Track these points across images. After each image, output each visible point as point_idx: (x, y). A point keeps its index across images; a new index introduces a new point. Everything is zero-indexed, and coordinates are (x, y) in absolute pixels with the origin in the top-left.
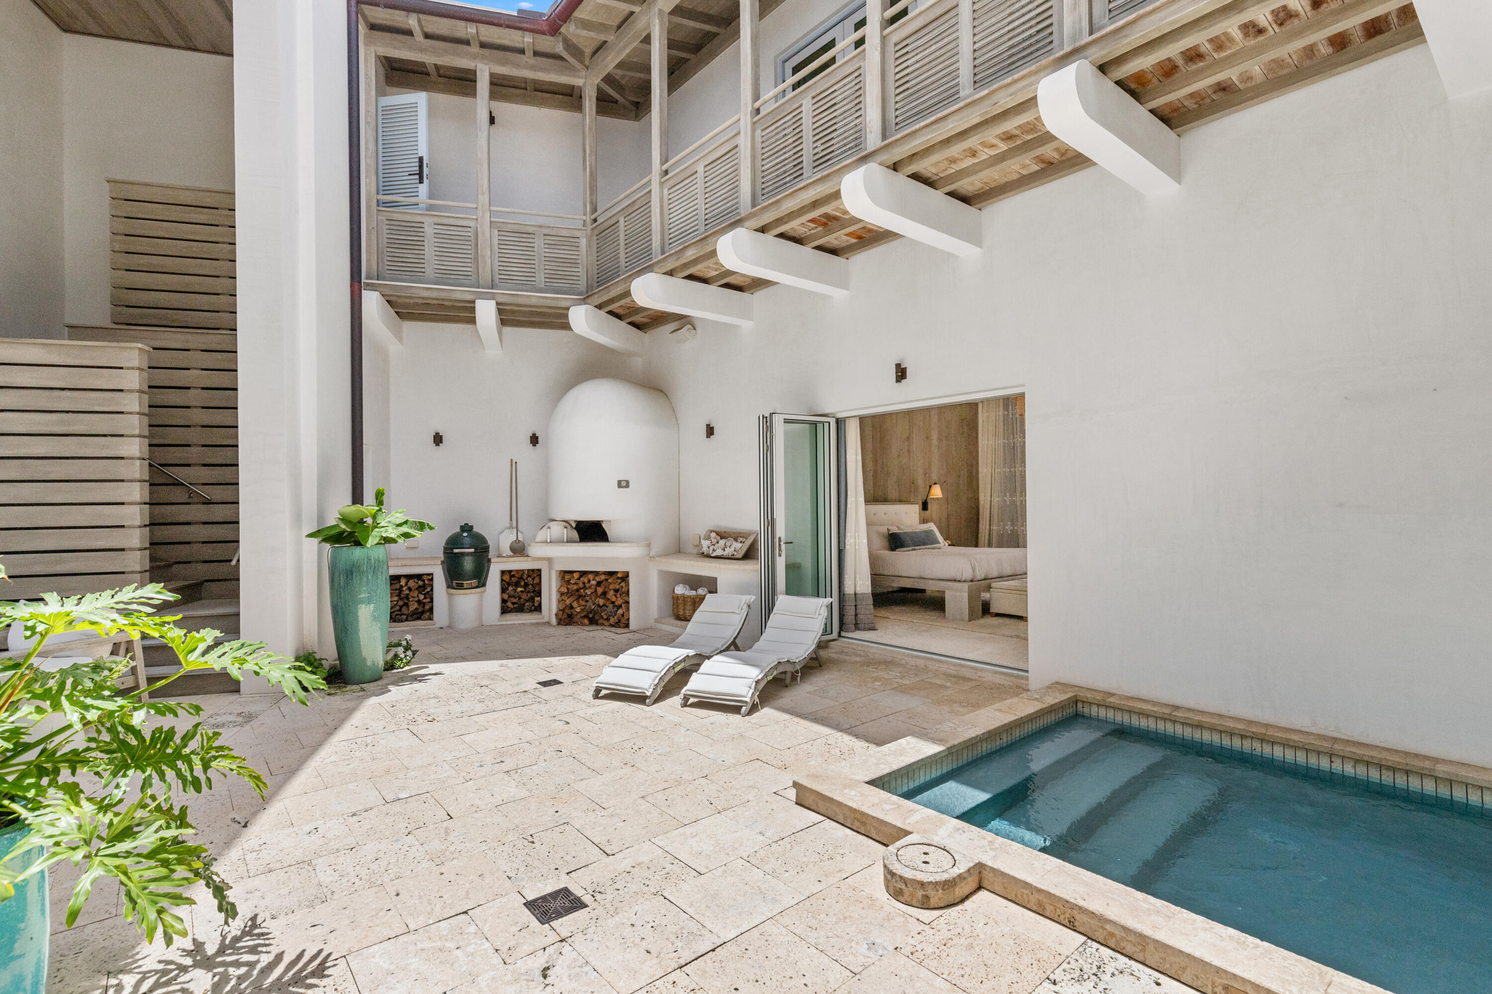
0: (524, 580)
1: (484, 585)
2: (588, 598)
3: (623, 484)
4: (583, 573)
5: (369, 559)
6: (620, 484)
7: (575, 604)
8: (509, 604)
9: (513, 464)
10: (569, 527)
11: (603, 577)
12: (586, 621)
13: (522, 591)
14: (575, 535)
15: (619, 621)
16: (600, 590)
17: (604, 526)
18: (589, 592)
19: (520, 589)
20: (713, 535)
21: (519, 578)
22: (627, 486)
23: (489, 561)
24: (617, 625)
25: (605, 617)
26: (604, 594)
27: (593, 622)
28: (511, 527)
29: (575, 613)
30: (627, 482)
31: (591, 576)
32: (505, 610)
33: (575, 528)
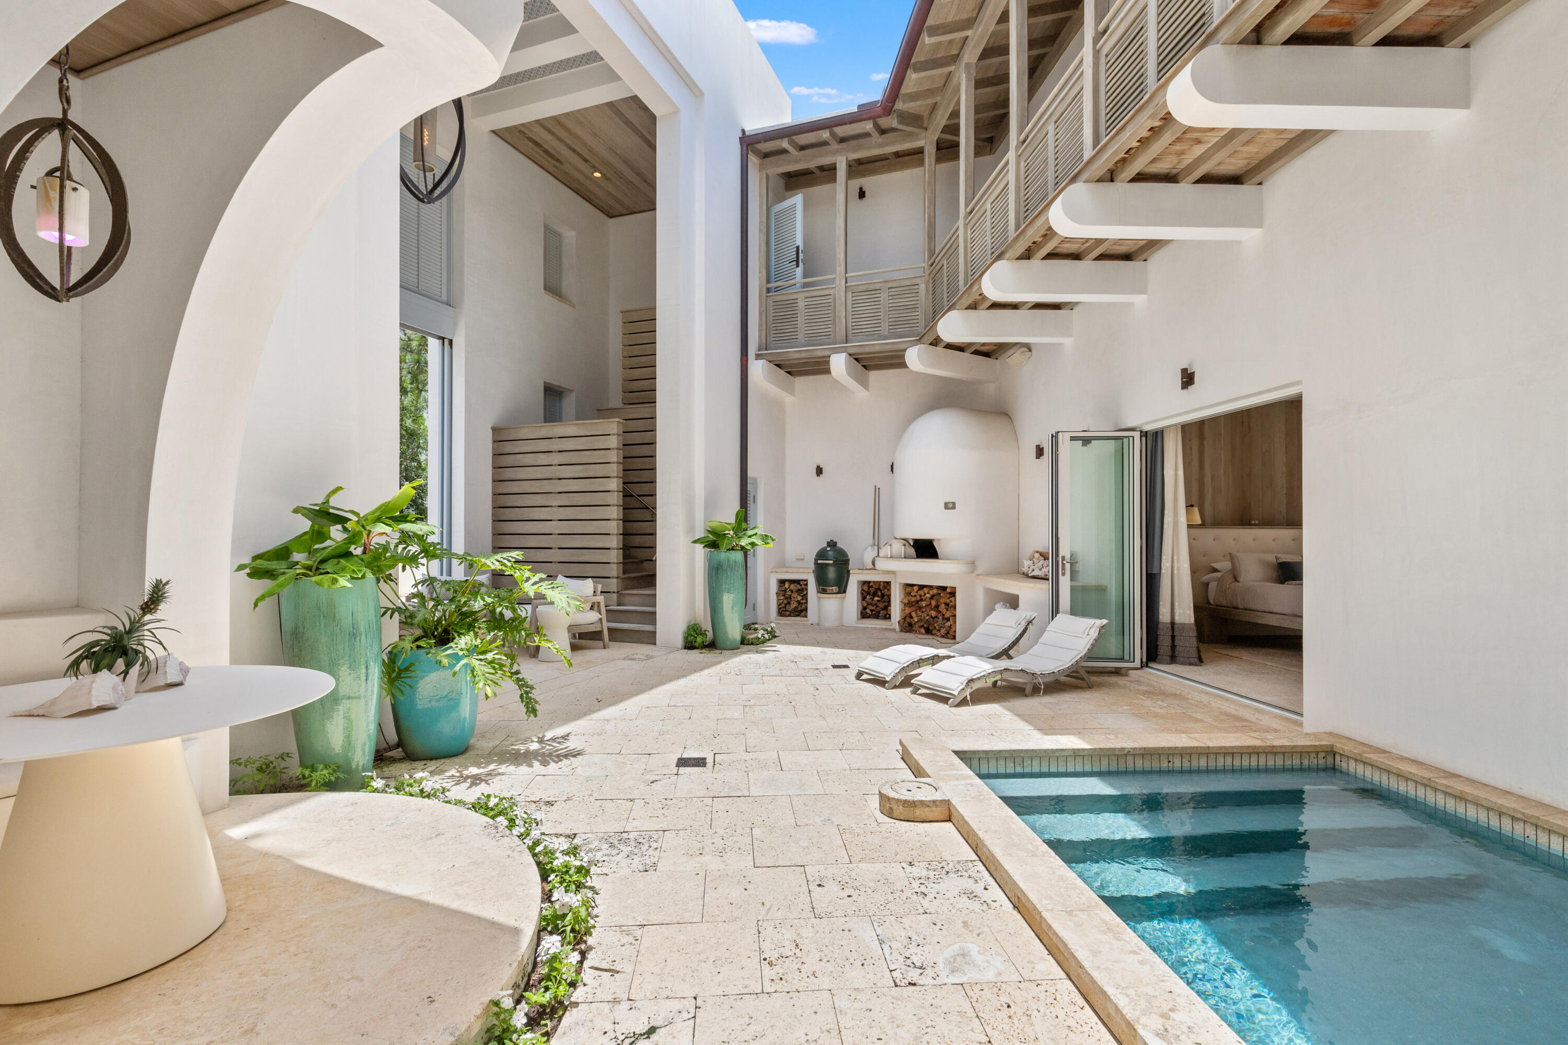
0: (881, 591)
1: (845, 592)
2: (924, 610)
3: (950, 506)
4: (922, 587)
5: (729, 561)
6: (947, 506)
7: (914, 614)
8: (868, 611)
9: (877, 490)
10: (907, 544)
11: (935, 591)
12: (923, 630)
13: (878, 601)
14: (912, 551)
15: (948, 633)
16: (934, 603)
17: (935, 544)
18: (924, 604)
19: (876, 598)
20: (1037, 555)
21: (876, 589)
22: (954, 507)
23: (848, 572)
24: (946, 636)
25: (937, 628)
26: (937, 606)
27: (928, 631)
28: (874, 544)
29: (913, 622)
30: (954, 504)
31: (926, 590)
32: (864, 615)
33: (913, 546)
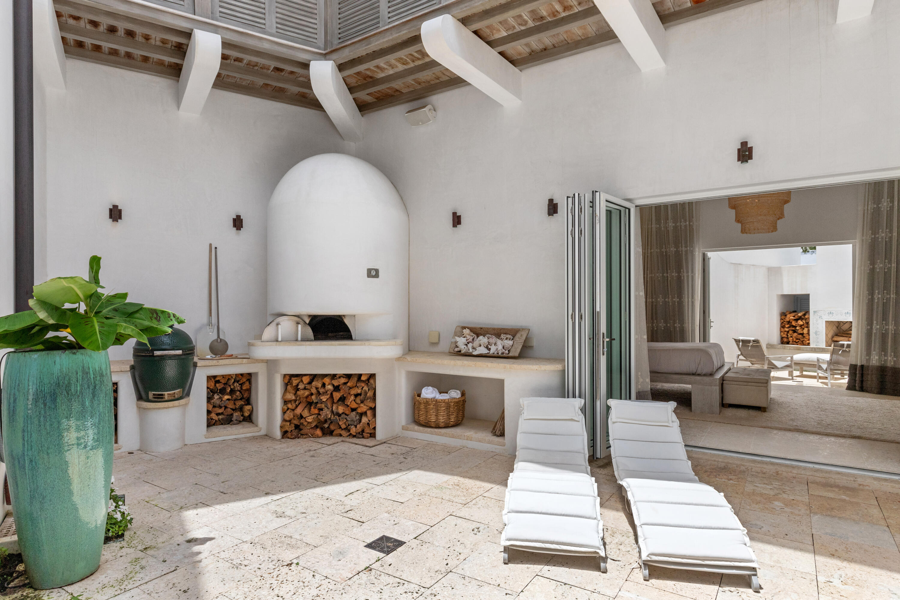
0: (230, 386)
1: (188, 394)
2: (323, 406)
3: (373, 273)
4: (314, 377)
6: (369, 275)
7: (306, 413)
8: (213, 416)
9: (213, 250)
10: (302, 322)
11: (343, 380)
12: (318, 432)
13: (228, 399)
14: (309, 332)
15: (363, 431)
16: (337, 396)
17: (346, 321)
18: (324, 398)
19: (226, 397)
20: (466, 331)
21: (225, 384)
22: (377, 276)
23: (195, 365)
24: (361, 434)
25: (343, 426)
26: (342, 399)
27: (328, 433)
28: (210, 323)
29: (305, 423)
30: (377, 271)
31: (327, 380)
32: (210, 424)
33: (309, 324)
